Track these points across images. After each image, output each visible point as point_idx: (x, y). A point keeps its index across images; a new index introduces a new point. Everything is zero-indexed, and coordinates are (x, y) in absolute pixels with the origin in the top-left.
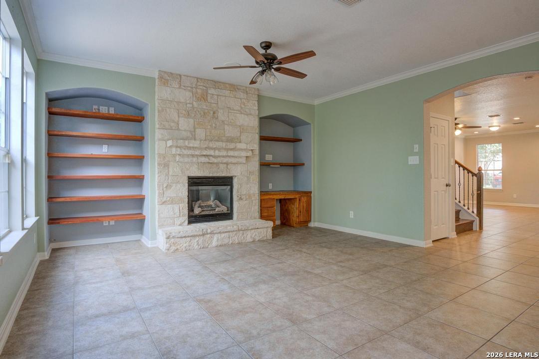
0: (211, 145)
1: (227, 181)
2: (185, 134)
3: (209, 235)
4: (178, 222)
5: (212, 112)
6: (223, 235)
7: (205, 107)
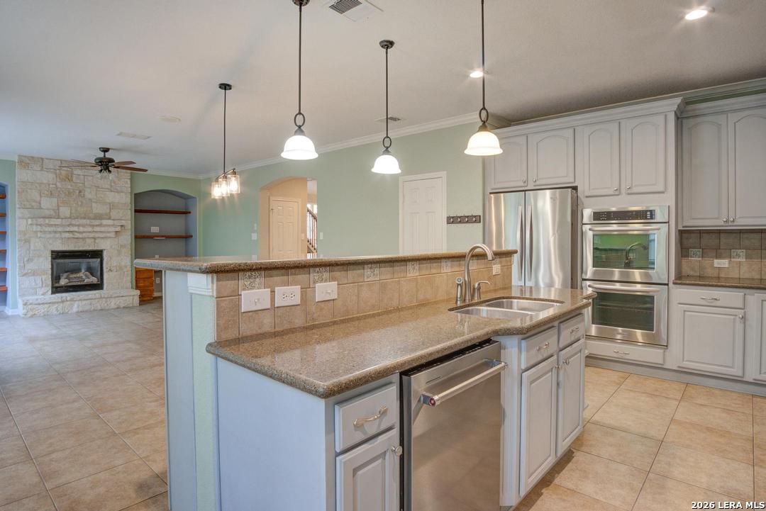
0: (73, 222)
1: (98, 254)
2: (47, 213)
3: (68, 303)
4: (40, 292)
5: (78, 192)
6: (84, 302)
7: (69, 187)
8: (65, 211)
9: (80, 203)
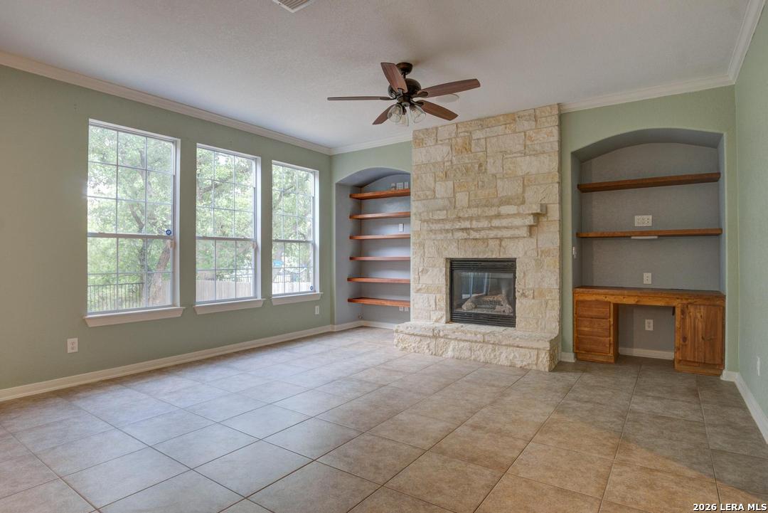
1: (508, 266)
2: (442, 203)
3: (443, 340)
4: (434, 317)
5: (477, 165)
6: (462, 344)
8: (462, 198)
9: (480, 183)
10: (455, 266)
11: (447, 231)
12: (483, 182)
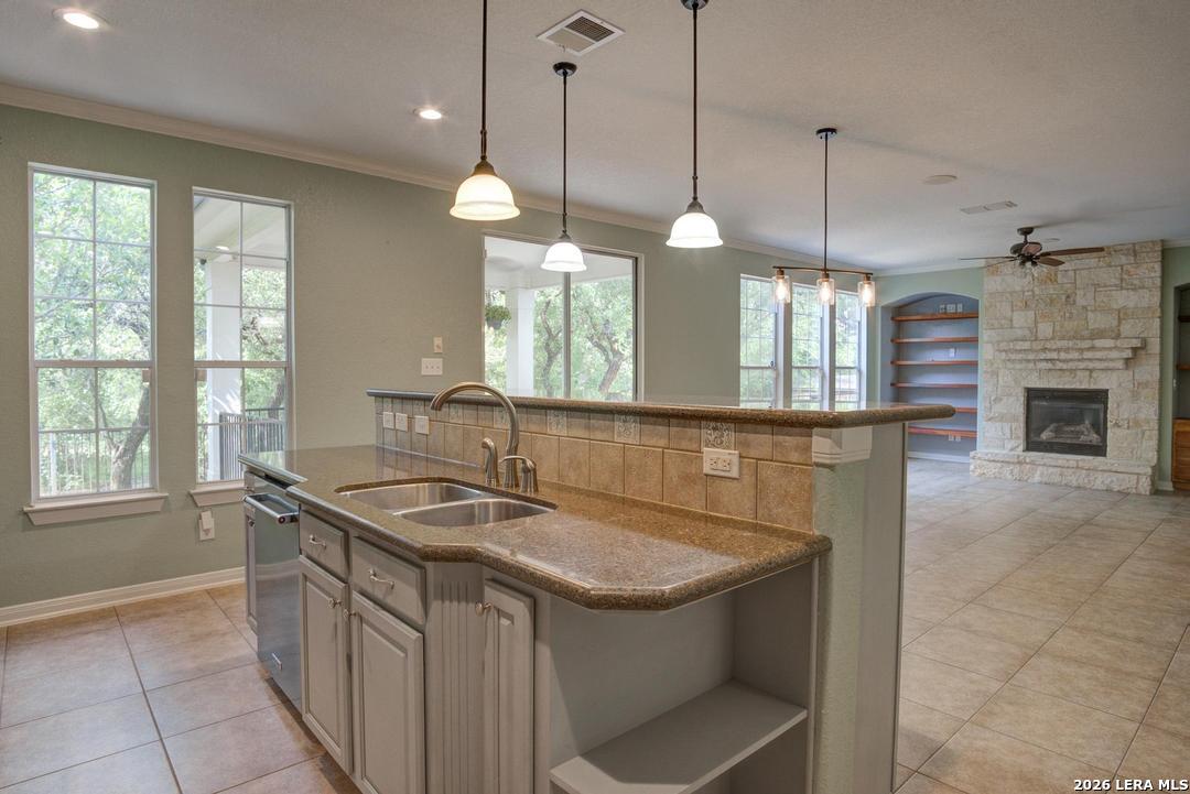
1: (1100, 397)
2: (1019, 333)
4: (1009, 445)
5: (1064, 297)
6: (1051, 470)
7: (1052, 292)
8: (1045, 329)
9: (1067, 315)
10: (1032, 395)
11: (1028, 361)
12: (1071, 313)
